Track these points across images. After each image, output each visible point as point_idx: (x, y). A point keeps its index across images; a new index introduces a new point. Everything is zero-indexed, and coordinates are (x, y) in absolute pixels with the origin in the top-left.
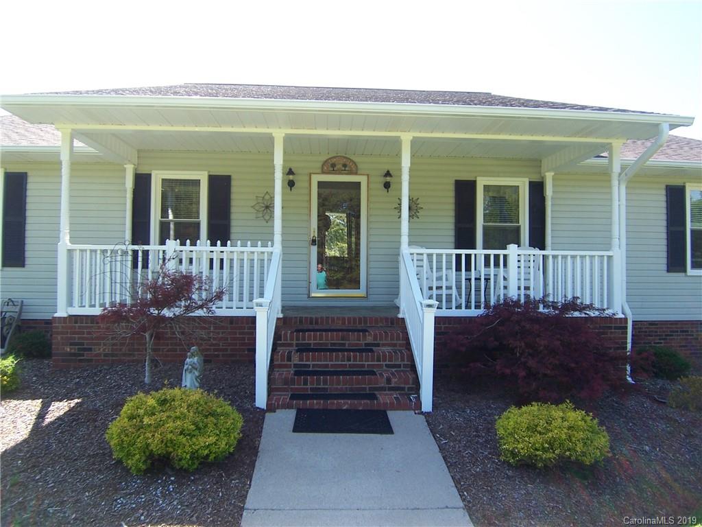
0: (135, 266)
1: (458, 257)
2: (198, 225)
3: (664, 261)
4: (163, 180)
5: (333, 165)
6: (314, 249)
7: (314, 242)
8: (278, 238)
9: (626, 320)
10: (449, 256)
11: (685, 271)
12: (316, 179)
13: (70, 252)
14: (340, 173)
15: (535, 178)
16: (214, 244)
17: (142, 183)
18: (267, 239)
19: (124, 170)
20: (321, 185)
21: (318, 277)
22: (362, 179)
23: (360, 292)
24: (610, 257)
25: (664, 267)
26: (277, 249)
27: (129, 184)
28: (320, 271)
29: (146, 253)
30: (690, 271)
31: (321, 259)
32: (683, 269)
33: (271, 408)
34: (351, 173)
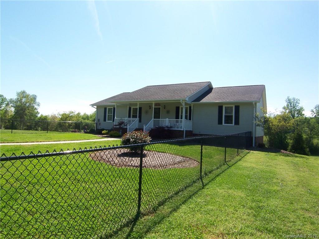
1: (176, 120)
3: (217, 122)
4: (133, 108)
8: (138, 117)
9: (184, 131)
10: (175, 120)
11: (222, 124)
13: (116, 119)
14: (157, 106)
15: (190, 106)
17: (130, 109)
22: (160, 107)
24: (182, 120)
25: (217, 123)
26: (137, 119)
27: (128, 109)
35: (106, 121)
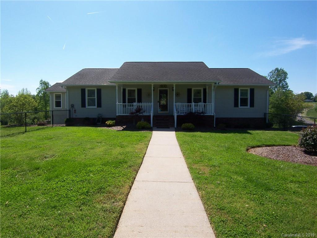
0: (124, 107)
2: (135, 99)
3: (233, 105)
4: (128, 90)
5: (162, 86)
6: (158, 103)
7: (158, 102)
8: (152, 102)
9: (214, 116)
10: (185, 105)
11: (238, 107)
12: (159, 89)
13: (118, 105)
14: (163, 88)
15: (205, 88)
16: (138, 103)
17: (124, 90)
18: (151, 102)
19: (121, 88)
20: (160, 90)
21: (159, 110)
22: (168, 89)
23: (168, 112)
24: (211, 104)
26: (152, 104)
27: (122, 91)
28: (160, 108)
29: (126, 105)
30: (239, 107)
31: (160, 106)
32: (238, 106)
33: (153, 127)
34: (166, 88)
35: (85, 107)
